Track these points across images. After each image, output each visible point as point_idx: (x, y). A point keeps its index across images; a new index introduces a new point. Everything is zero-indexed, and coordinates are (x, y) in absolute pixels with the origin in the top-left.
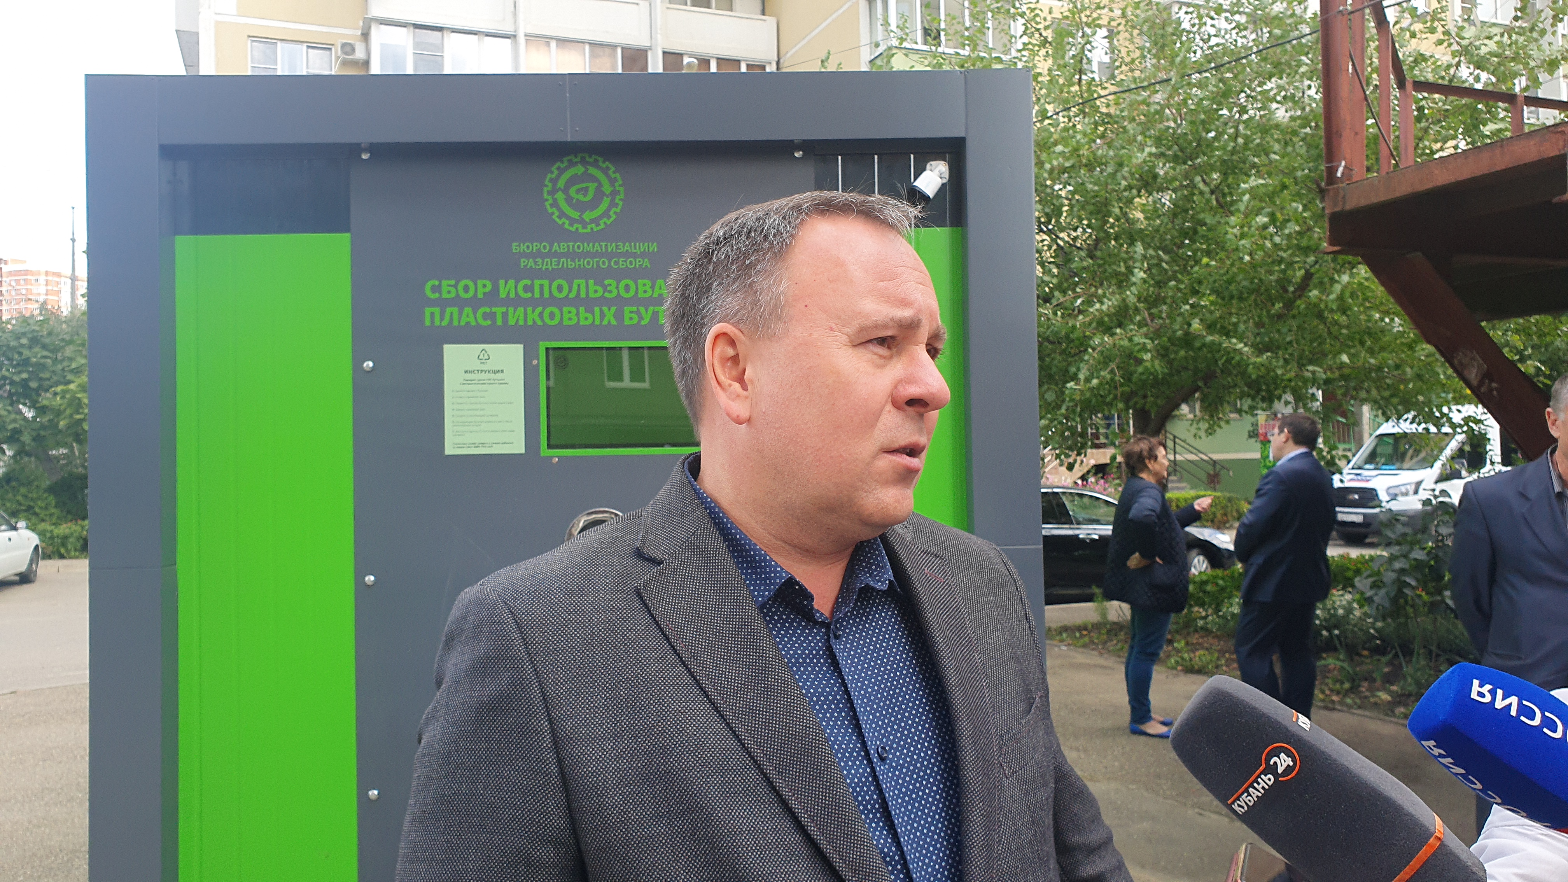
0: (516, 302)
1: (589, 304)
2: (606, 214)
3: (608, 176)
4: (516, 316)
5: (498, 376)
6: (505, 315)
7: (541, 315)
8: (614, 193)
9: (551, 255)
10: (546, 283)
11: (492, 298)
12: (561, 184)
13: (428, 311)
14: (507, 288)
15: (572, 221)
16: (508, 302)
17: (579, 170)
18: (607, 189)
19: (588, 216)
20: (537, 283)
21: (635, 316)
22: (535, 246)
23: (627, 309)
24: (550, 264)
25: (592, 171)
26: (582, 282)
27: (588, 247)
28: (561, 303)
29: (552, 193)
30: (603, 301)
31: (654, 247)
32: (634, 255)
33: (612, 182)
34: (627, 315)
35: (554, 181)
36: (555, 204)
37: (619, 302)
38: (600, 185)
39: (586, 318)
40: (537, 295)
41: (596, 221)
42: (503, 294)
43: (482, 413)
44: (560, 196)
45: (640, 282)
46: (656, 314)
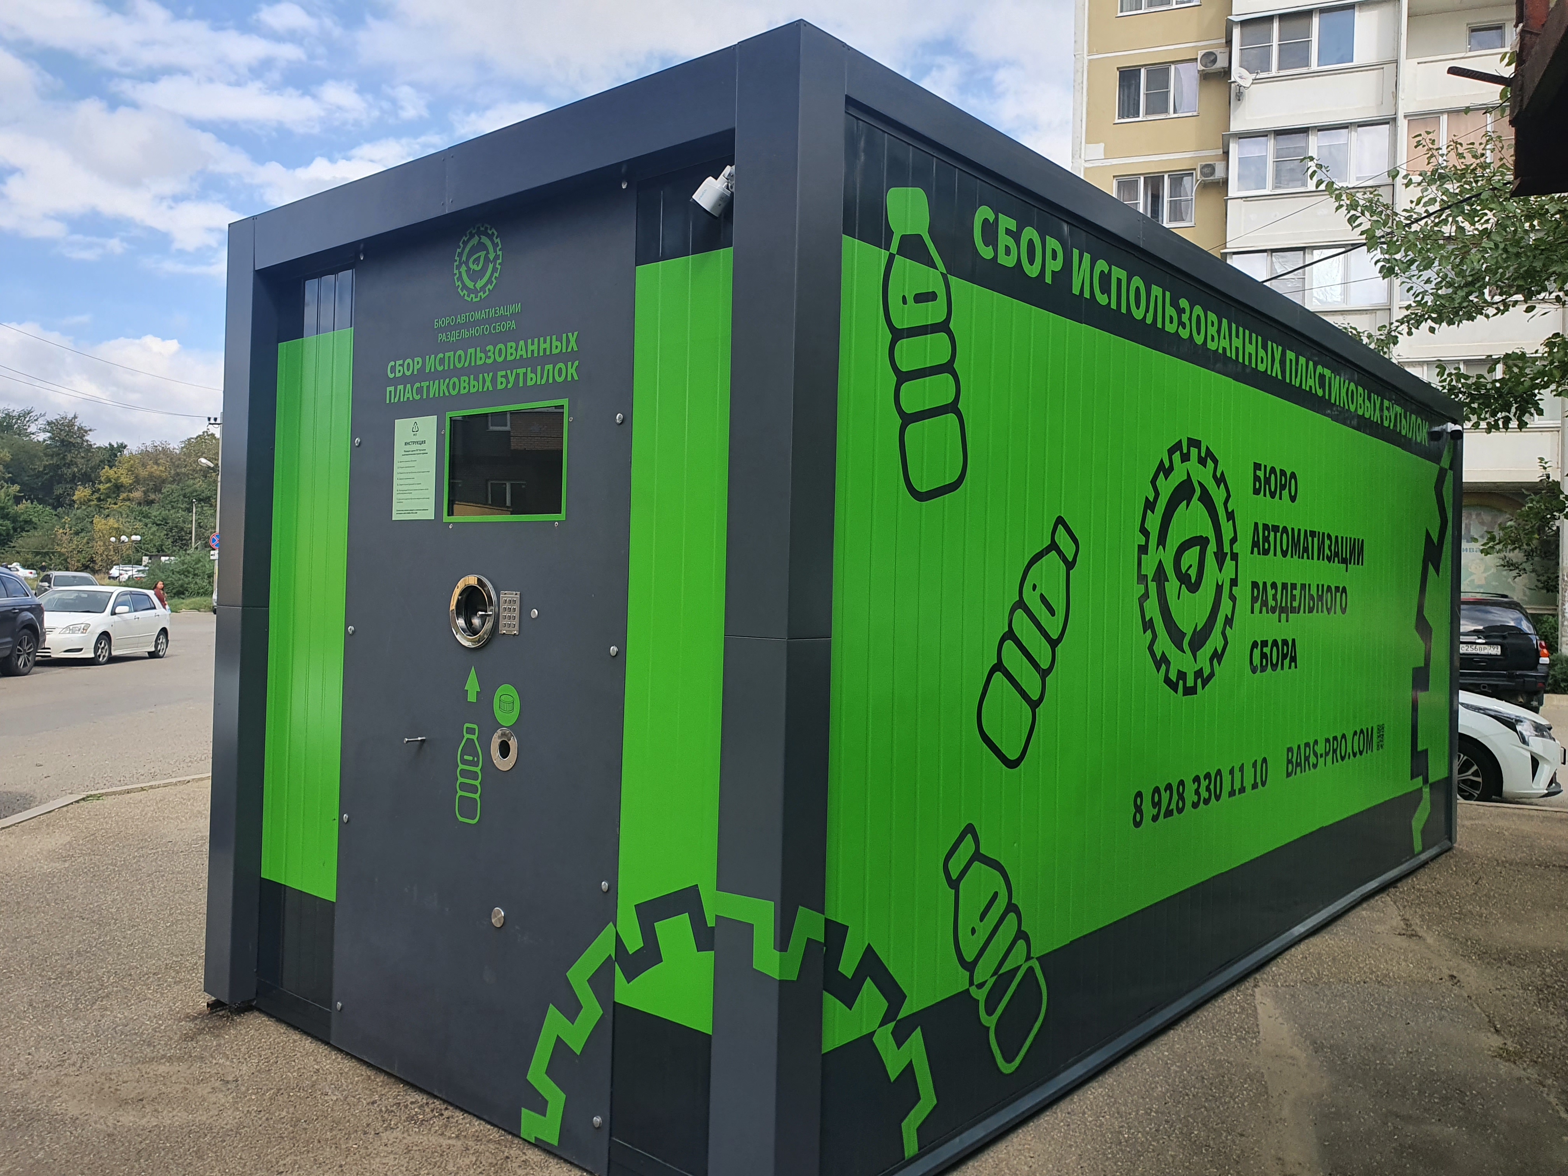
0: (435, 375)
1: (474, 371)
2: (489, 281)
3: (493, 242)
5: (423, 447)
8: (497, 257)
9: (456, 327)
10: (452, 354)
12: (464, 258)
13: (389, 389)
14: (432, 364)
15: (470, 292)
16: (430, 376)
17: (475, 241)
18: (492, 256)
19: (480, 284)
20: (447, 354)
21: (504, 380)
22: (447, 321)
23: (500, 373)
24: (453, 337)
25: (485, 240)
27: (478, 316)
28: (459, 373)
29: (458, 267)
30: (485, 368)
31: (517, 308)
32: (506, 318)
33: (495, 245)
34: (499, 379)
35: (460, 255)
36: (460, 278)
37: (495, 367)
38: (488, 253)
39: (475, 387)
40: (446, 368)
41: (483, 289)
43: (411, 481)
44: (463, 269)
45: (509, 345)
46: (518, 375)
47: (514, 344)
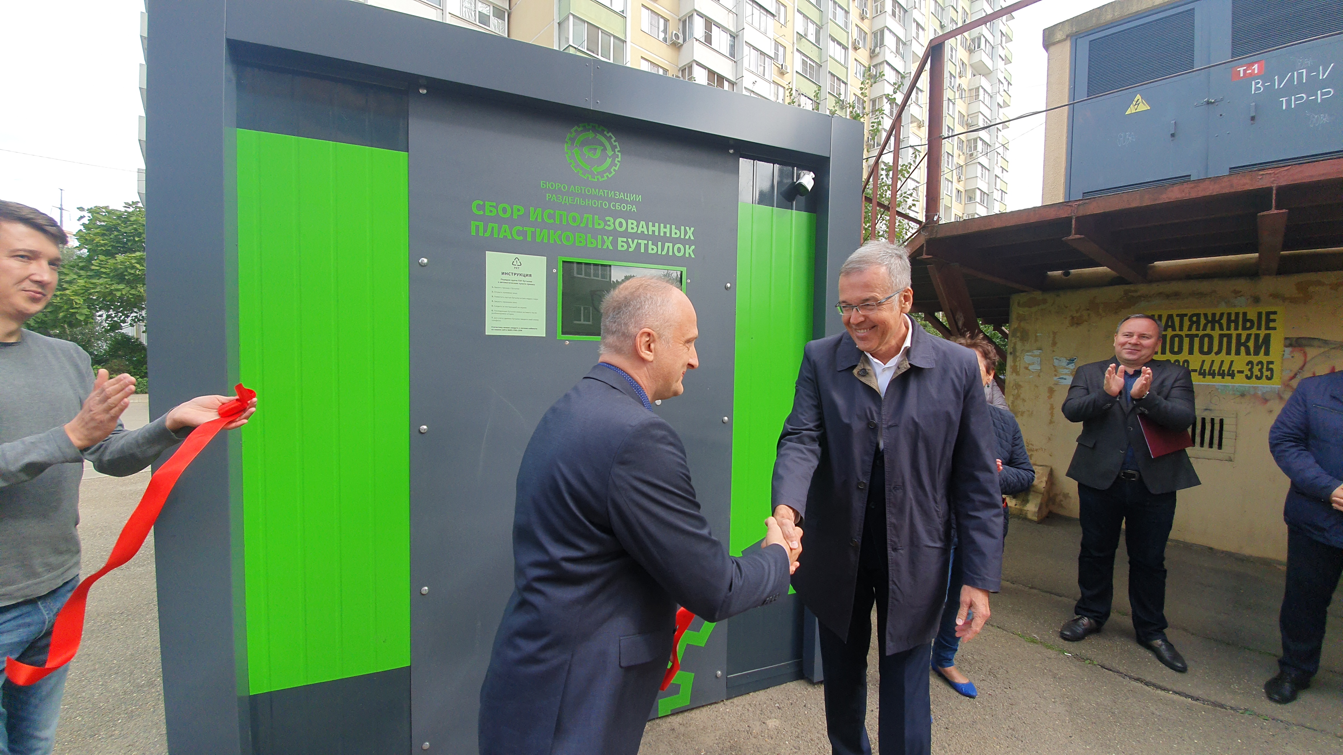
0: (543, 225)
1: (594, 233)
2: (608, 170)
3: (611, 144)
4: (542, 236)
5: (527, 278)
6: (534, 234)
7: (560, 237)
8: (615, 156)
9: (568, 194)
10: (564, 213)
11: (524, 220)
12: (577, 144)
13: (474, 224)
14: (535, 214)
15: (585, 172)
17: (590, 135)
18: (610, 152)
19: (596, 169)
20: (558, 213)
21: (625, 245)
22: (557, 186)
23: (620, 239)
24: (567, 200)
25: (601, 138)
26: (590, 216)
27: (595, 192)
28: (575, 230)
29: (571, 148)
30: (604, 232)
32: (627, 202)
33: (613, 147)
34: (620, 244)
35: (572, 140)
36: (573, 157)
37: (615, 234)
38: (605, 148)
39: (591, 243)
41: (601, 174)
42: (532, 218)
43: (514, 305)
44: (577, 152)
45: (630, 221)
46: (639, 245)
47: (635, 223)
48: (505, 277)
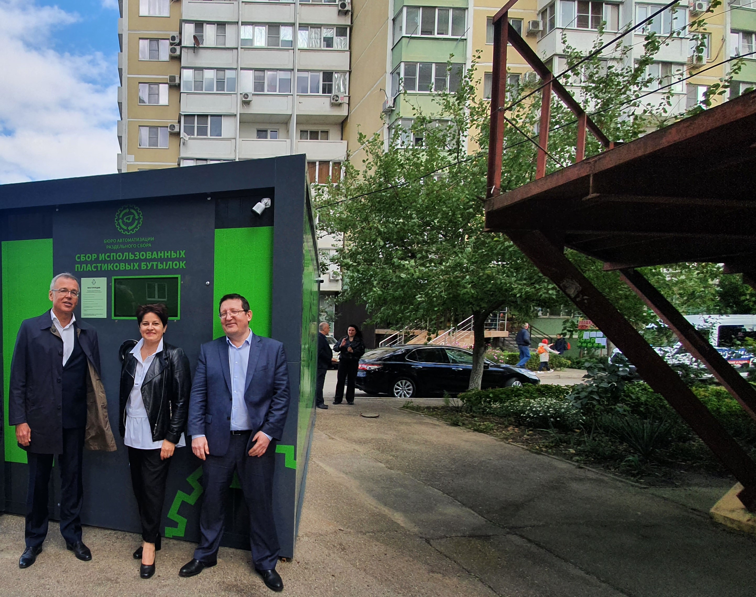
0: (105, 262)
1: (129, 261)
2: (136, 227)
3: (137, 212)
4: (105, 267)
5: (98, 289)
6: (101, 267)
7: (113, 267)
8: (139, 219)
9: (116, 244)
10: (115, 254)
11: (97, 261)
12: (121, 216)
13: (76, 266)
14: (102, 257)
15: (124, 230)
16: (102, 262)
17: (127, 210)
18: (137, 217)
19: (130, 228)
20: (112, 254)
21: (145, 266)
22: (111, 241)
23: (143, 263)
24: (116, 247)
25: (133, 211)
26: (127, 254)
27: (129, 240)
28: (119, 262)
29: (118, 220)
30: (134, 261)
31: (153, 239)
32: (146, 243)
33: (139, 214)
34: (142, 266)
35: (118, 215)
36: (119, 224)
37: (140, 261)
38: (135, 216)
39: (128, 267)
40: (112, 259)
41: (132, 230)
42: (100, 259)
43: (92, 303)
44: (120, 221)
45: (148, 253)
46: (153, 265)
47: (150, 253)
48: (89, 289)
